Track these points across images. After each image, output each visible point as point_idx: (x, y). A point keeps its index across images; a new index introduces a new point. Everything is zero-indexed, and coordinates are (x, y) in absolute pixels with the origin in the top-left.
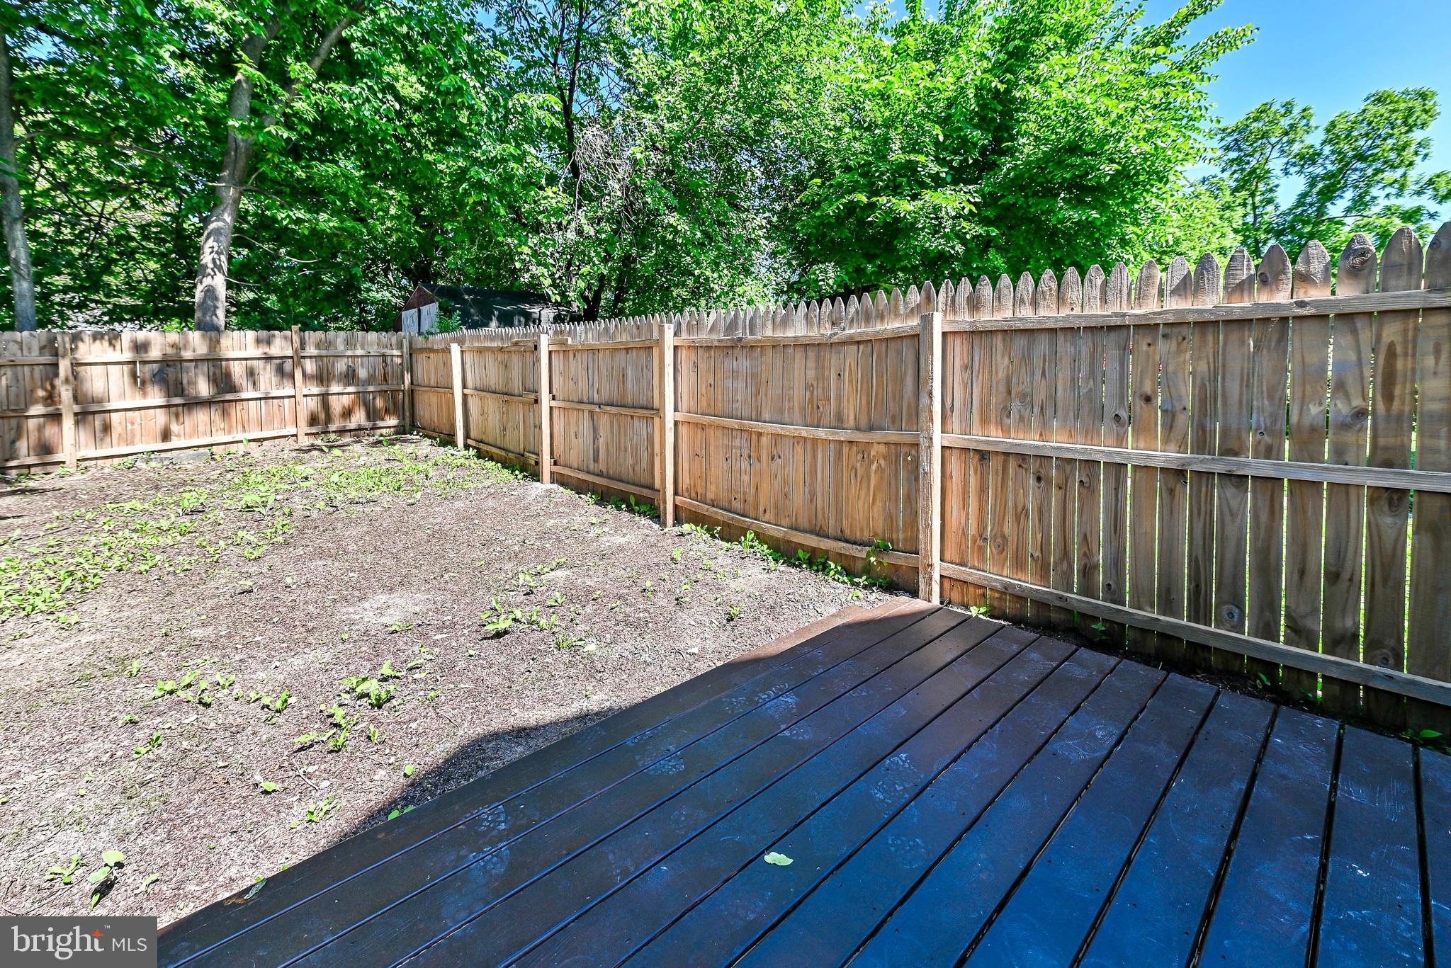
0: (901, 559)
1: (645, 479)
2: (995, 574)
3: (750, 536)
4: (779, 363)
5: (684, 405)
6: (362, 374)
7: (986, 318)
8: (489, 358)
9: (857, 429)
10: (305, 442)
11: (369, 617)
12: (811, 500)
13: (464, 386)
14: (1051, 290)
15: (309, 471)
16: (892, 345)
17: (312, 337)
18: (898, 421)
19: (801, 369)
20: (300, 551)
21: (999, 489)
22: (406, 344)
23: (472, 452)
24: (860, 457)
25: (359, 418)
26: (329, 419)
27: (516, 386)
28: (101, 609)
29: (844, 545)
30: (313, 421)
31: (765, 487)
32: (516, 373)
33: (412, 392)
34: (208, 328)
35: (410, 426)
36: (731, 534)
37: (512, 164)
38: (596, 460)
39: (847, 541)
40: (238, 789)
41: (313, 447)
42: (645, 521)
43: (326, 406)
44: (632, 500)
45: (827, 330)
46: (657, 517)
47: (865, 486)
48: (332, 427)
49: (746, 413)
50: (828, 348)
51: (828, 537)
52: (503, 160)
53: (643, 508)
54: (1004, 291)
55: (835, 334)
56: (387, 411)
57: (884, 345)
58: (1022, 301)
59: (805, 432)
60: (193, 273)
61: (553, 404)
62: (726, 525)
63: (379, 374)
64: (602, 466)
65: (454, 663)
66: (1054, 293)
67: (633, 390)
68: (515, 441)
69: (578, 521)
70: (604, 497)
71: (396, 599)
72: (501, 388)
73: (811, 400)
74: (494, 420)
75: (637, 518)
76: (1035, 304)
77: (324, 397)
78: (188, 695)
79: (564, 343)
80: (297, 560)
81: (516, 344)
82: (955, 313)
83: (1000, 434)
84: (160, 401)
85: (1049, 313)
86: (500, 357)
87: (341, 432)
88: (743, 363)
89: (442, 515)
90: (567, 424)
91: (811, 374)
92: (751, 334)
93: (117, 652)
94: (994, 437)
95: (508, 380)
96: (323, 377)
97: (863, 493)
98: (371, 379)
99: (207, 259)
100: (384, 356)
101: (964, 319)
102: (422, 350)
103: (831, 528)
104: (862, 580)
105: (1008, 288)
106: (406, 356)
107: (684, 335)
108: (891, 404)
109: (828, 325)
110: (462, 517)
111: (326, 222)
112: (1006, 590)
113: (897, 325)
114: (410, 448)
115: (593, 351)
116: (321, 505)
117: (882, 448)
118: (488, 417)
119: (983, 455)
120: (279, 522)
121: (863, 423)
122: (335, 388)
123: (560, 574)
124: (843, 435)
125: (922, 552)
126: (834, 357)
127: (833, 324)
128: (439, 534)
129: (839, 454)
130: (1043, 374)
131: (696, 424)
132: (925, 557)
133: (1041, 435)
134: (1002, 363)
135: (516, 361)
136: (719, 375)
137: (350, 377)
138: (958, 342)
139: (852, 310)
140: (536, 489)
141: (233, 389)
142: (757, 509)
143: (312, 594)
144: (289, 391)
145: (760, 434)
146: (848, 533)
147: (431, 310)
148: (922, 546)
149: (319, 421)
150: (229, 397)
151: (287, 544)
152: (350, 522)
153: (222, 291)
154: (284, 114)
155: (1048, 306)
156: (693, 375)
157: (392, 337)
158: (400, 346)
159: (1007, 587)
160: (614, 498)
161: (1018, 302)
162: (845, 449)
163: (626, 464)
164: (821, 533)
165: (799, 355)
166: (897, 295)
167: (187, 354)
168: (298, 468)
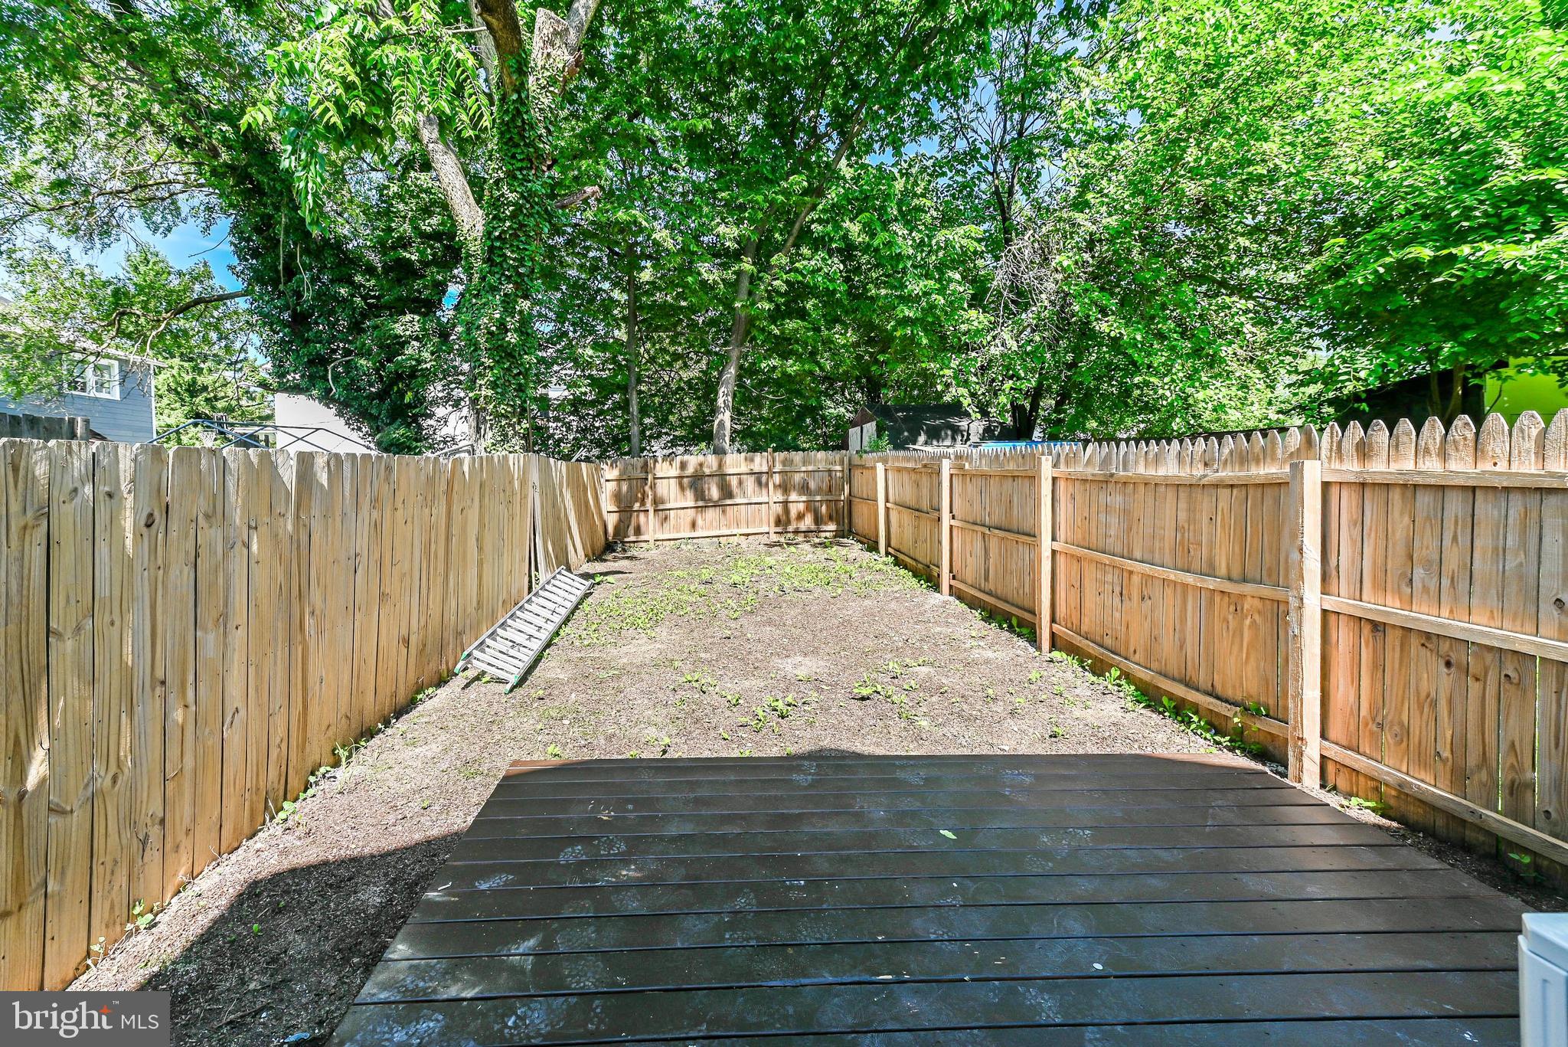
0: (1272, 726)
1: (1027, 604)
2: (1391, 769)
3: (1115, 673)
4: (1150, 500)
5: (1062, 534)
6: (812, 485)
7: (1378, 467)
8: (906, 477)
9: (1230, 579)
10: (774, 538)
11: (789, 668)
12: (1181, 647)
13: (887, 501)
14: (1465, 439)
15: (773, 562)
16: (1268, 491)
17: (780, 456)
18: (1275, 577)
19: (1171, 511)
20: (759, 619)
21: (1397, 666)
22: (846, 460)
23: (890, 559)
24: (1232, 608)
25: (808, 522)
26: (788, 522)
27: (925, 505)
28: (662, 632)
29: (1212, 700)
30: (778, 522)
31: (1133, 626)
32: (925, 492)
33: (850, 503)
34: (719, 452)
35: (847, 530)
36: (1099, 668)
37: (934, 296)
38: (987, 579)
39: (1218, 698)
40: (712, 734)
41: (778, 544)
42: (1022, 643)
43: (787, 511)
44: (1014, 622)
45: (1199, 471)
46: (1033, 640)
47: (1237, 640)
48: (791, 528)
49: (1118, 550)
50: (1200, 490)
51: (1198, 690)
52: (926, 294)
53: (1025, 631)
54: (1404, 439)
55: (1205, 476)
56: (831, 518)
57: (1260, 490)
58: (1427, 451)
59: (1173, 575)
60: (714, 411)
61: (953, 522)
62: (1095, 658)
63: (825, 487)
64: (991, 586)
65: (830, 708)
66: (1472, 444)
67: (1017, 519)
68: (922, 554)
69: (960, 632)
70: (991, 615)
71: (807, 661)
72: (913, 504)
73: (1182, 543)
74: (908, 532)
75: (1015, 639)
76: (1444, 455)
77: (786, 503)
78: (695, 684)
79: (962, 468)
80: (757, 624)
81: (925, 466)
82: (1341, 459)
83: (1398, 605)
84: (692, 504)
85: (1461, 467)
86: (914, 477)
87: (796, 532)
88: (1117, 500)
89: (854, 609)
90: (964, 543)
91: (1183, 516)
92: (1125, 469)
93: (670, 656)
94: (1391, 608)
95: (919, 498)
96: (785, 488)
97: (1236, 649)
98: (819, 491)
99: (720, 402)
100: (830, 471)
101: (1351, 468)
102: (858, 466)
103: (1203, 680)
104: (1225, 740)
105: (1409, 434)
106: (846, 471)
107: (1063, 467)
108: (1266, 555)
109: (1201, 466)
110: (869, 614)
111: (792, 367)
112: (1402, 791)
113: (1274, 470)
114: (844, 551)
115: (986, 476)
116: (776, 588)
117: (1257, 603)
118: (903, 528)
119: (1377, 627)
120: (750, 596)
121: (1236, 573)
122: (793, 497)
123: (925, 670)
124: (1211, 583)
125: (1291, 722)
126: (1206, 499)
127: (1206, 465)
128: (846, 623)
129: (1211, 602)
130: (1455, 539)
131: (1072, 556)
132: (1295, 729)
133: (1451, 612)
134: (1400, 524)
135: (925, 481)
136: (1094, 509)
137: (804, 488)
138: (1345, 493)
139: (1226, 451)
140: (936, 599)
141: (730, 496)
142: (1127, 649)
143: (760, 647)
144: (765, 499)
145: (1131, 573)
146: (1219, 689)
147: (870, 428)
148: (1291, 716)
149: (782, 521)
150: (729, 502)
151: (752, 612)
152: (792, 604)
153: (728, 424)
154: (767, 291)
155: (1462, 459)
156: (1070, 506)
157: (836, 455)
158: (842, 463)
159: (1402, 784)
160: (999, 618)
161: (1420, 452)
162: (1217, 598)
163: (1011, 587)
164: (1188, 684)
165: (1171, 494)
166: (1275, 438)
167: (707, 471)
168: (768, 559)
